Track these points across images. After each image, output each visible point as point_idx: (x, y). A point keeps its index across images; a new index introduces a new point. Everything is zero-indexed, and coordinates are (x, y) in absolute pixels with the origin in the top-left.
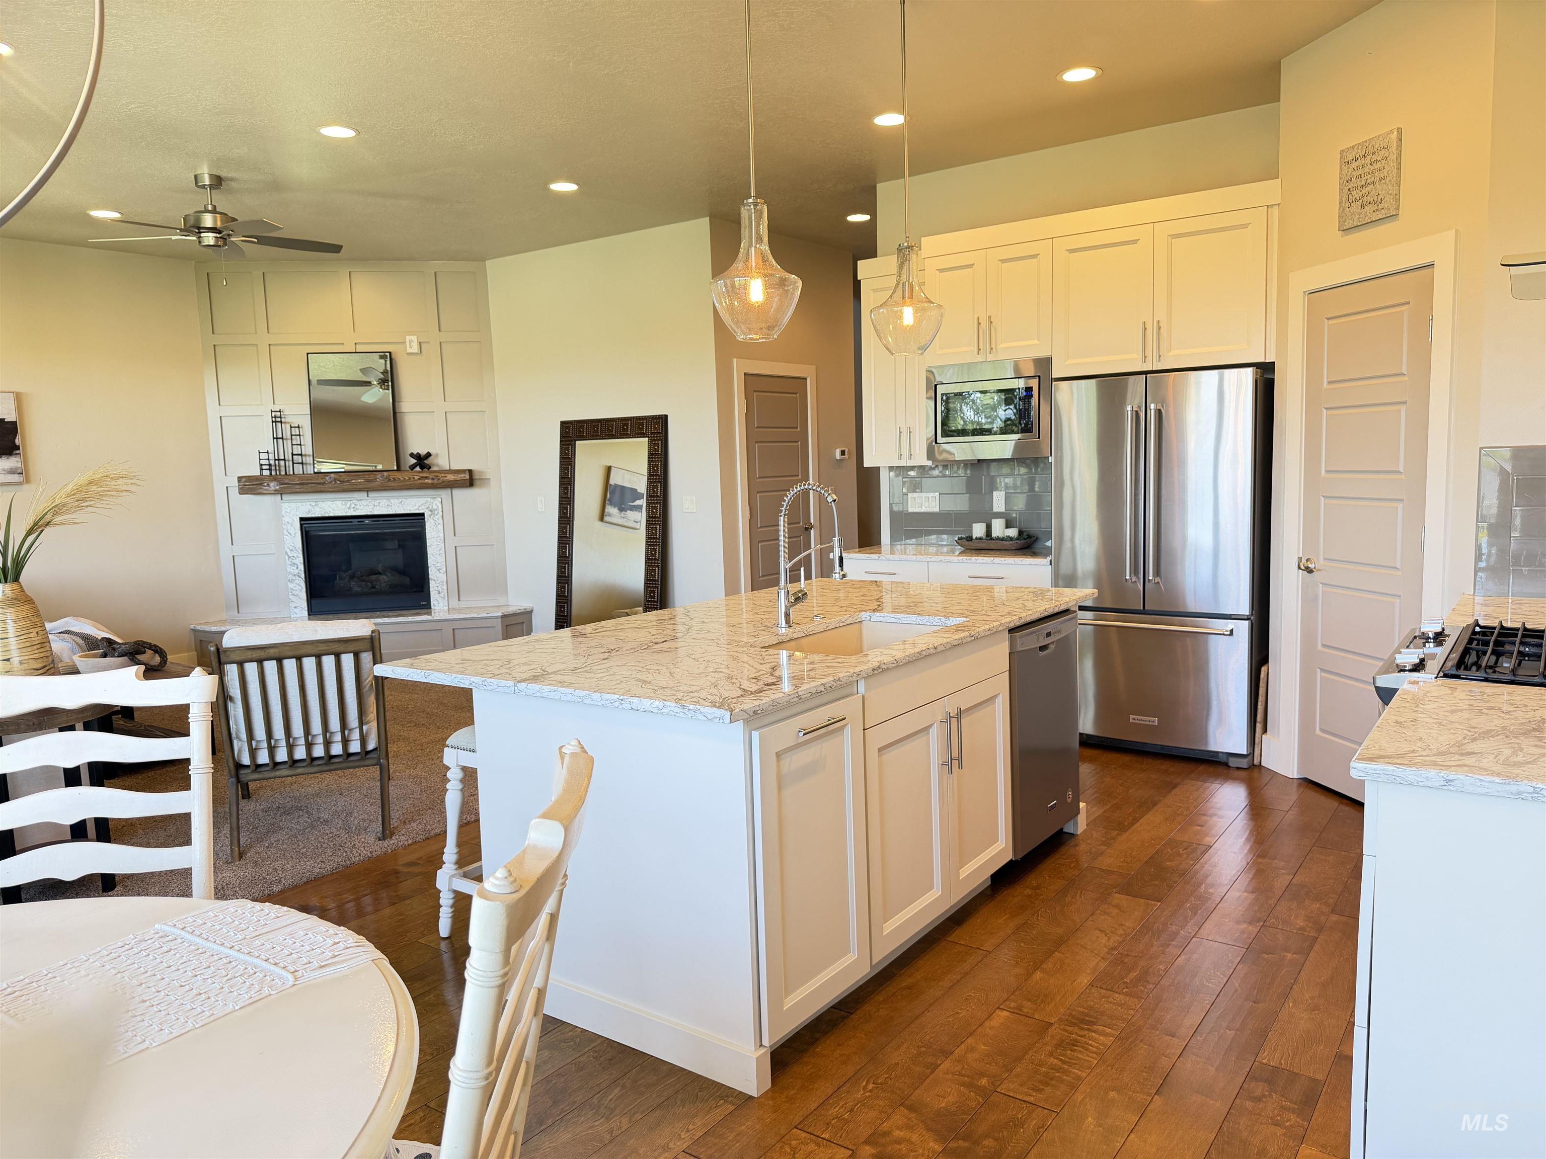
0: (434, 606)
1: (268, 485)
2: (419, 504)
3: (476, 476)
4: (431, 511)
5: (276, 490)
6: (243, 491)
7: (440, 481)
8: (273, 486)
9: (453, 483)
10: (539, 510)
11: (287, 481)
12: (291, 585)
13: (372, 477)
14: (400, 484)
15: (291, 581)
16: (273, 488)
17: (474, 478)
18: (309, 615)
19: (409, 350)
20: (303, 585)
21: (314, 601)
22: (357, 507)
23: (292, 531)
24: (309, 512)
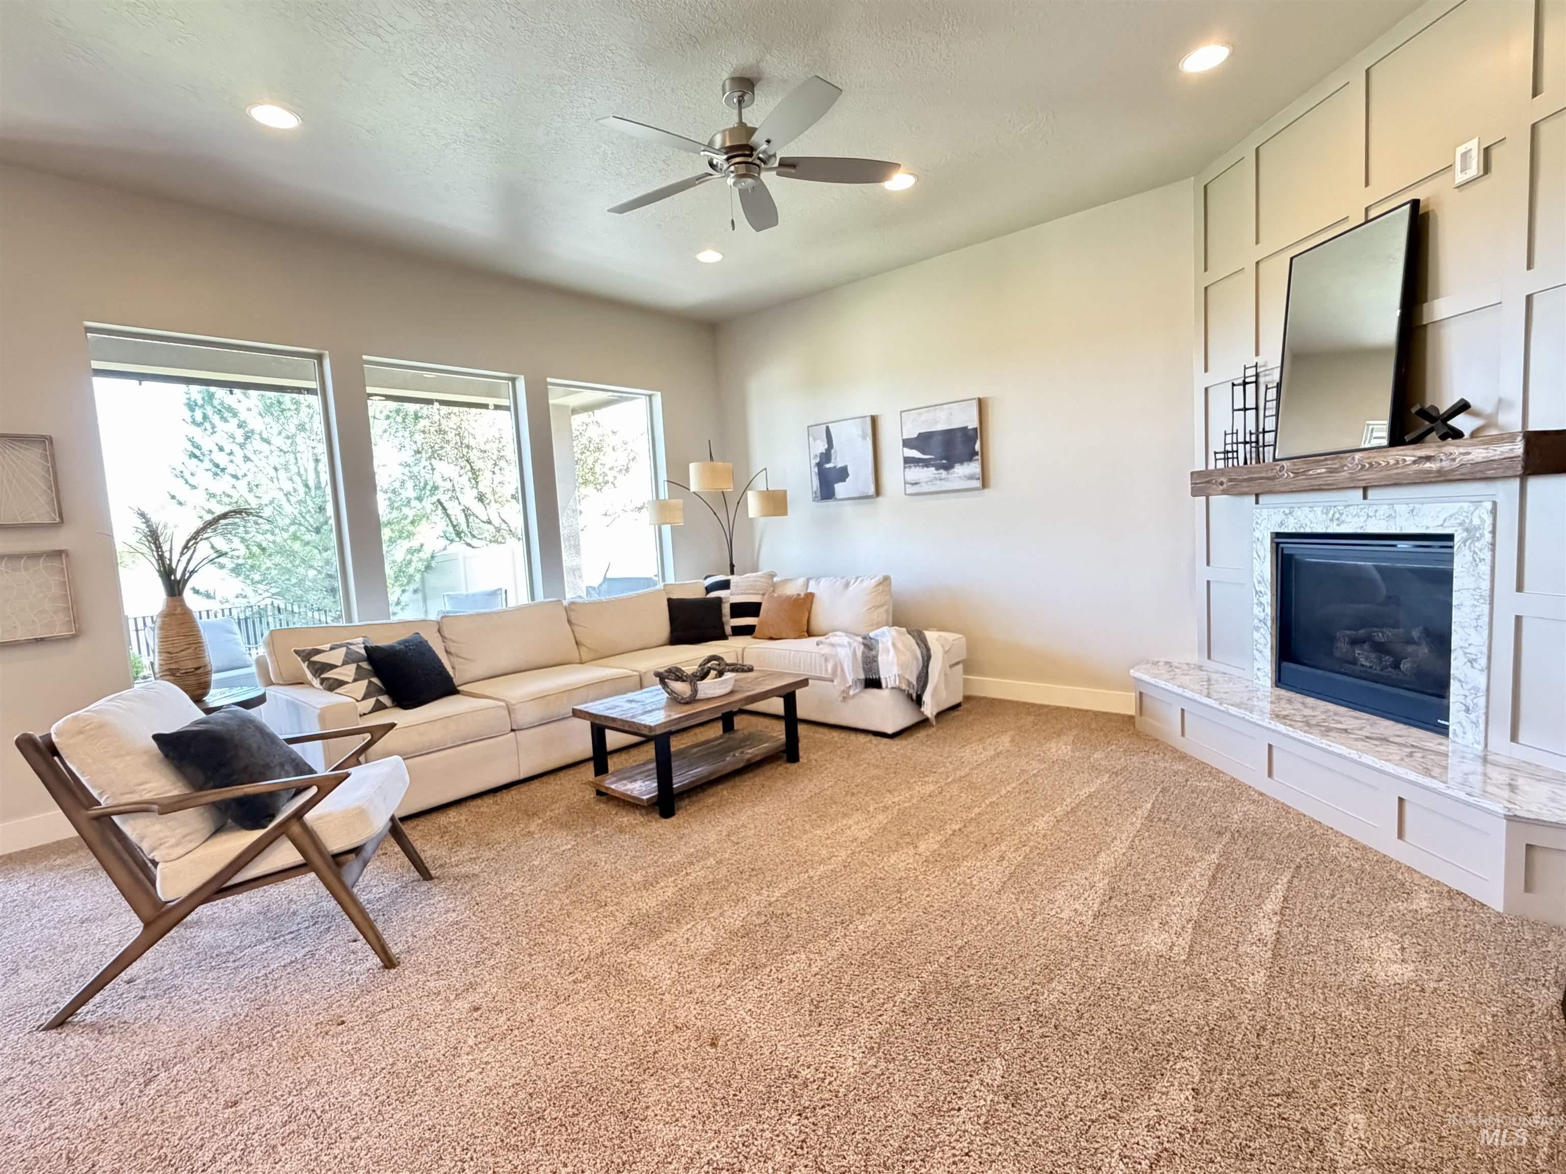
0: (1455, 733)
1: (1217, 482)
2: (1445, 515)
4: (1467, 530)
5: (1224, 491)
6: (1196, 491)
8: (1223, 483)
9: (1483, 467)
11: (1234, 476)
12: (1254, 635)
13: (1337, 463)
16: (1221, 487)
18: (1276, 686)
19: (1460, 178)
20: (1269, 637)
21: (1285, 664)
22: (1343, 517)
23: (1261, 553)
24: (1282, 523)
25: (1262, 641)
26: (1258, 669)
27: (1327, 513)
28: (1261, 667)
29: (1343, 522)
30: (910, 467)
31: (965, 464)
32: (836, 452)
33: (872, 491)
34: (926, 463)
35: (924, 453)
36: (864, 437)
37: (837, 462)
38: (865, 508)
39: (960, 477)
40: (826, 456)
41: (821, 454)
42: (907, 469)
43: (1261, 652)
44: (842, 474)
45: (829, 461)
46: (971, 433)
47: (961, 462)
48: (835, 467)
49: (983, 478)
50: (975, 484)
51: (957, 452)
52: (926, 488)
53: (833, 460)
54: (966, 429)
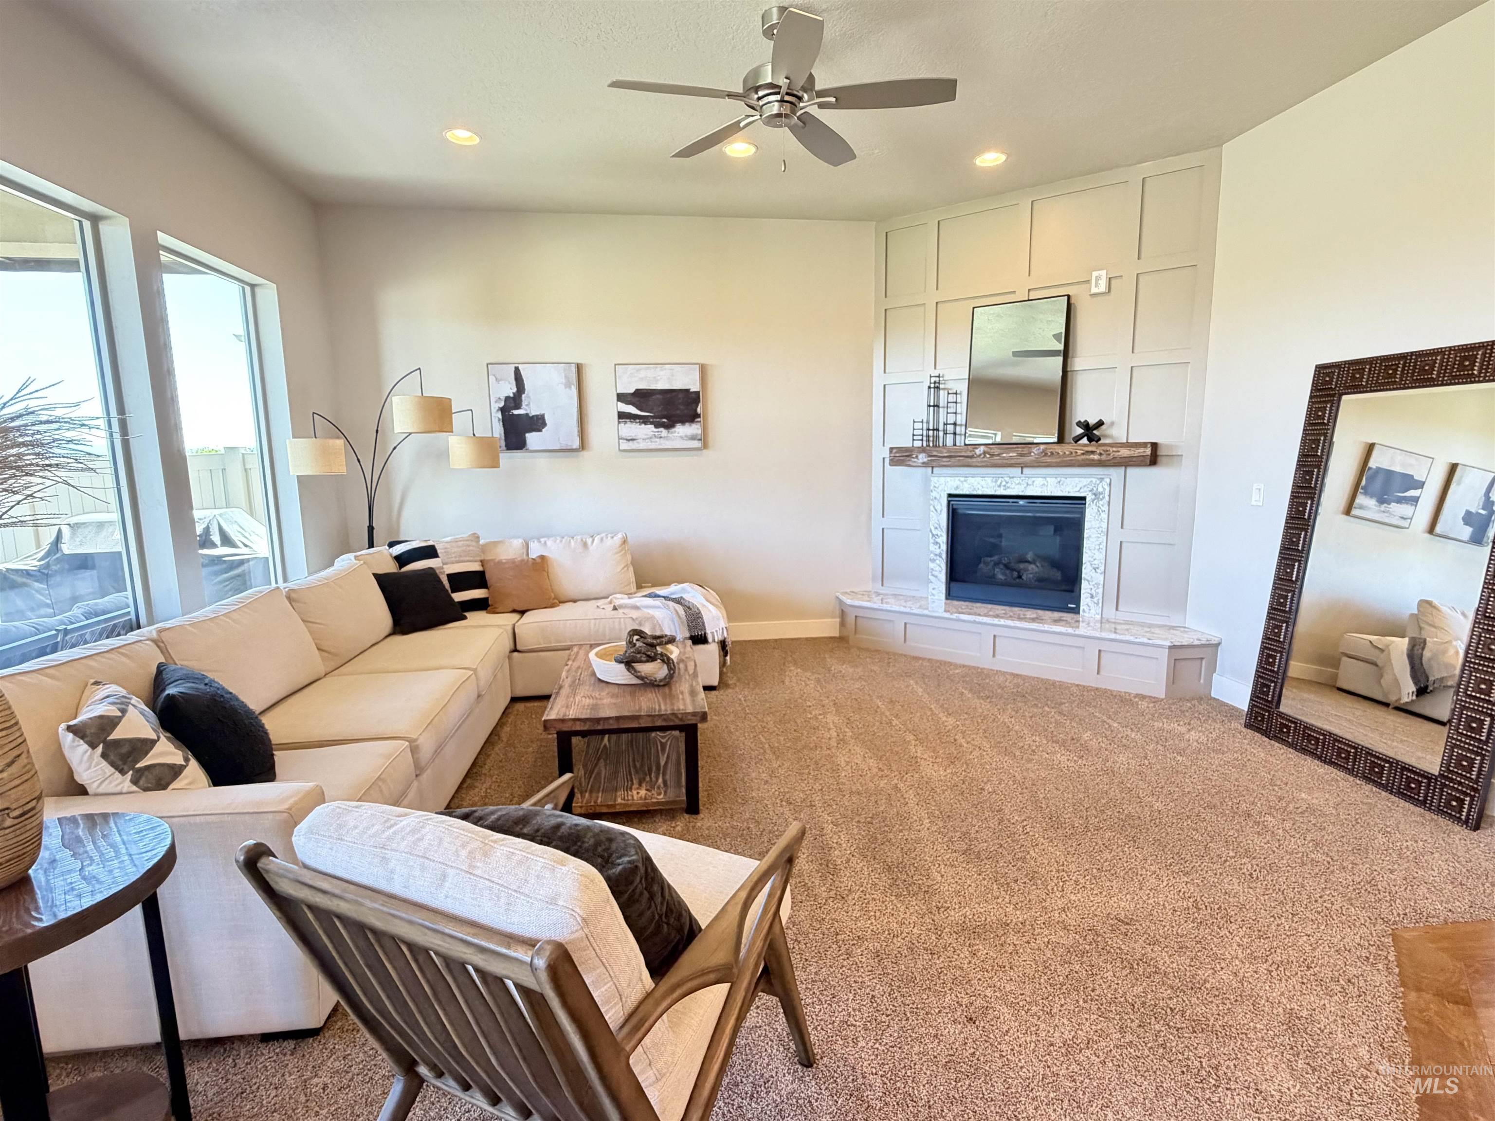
0: (1084, 611)
1: (917, 457)
2: (1081, 485)
3: (1161, 452)
4: (1095, 494)
5: (923, 463)
6: (894, 462)
7: (1111, 457)
8: (922, 458)
9: (1127, 460)
10: (1254, 503)
11: (935, 453)
12: (932, 565)
13: (1026, 451)
14: (1058, 460)
15: (933, 561)
16: (921, 461)
17: (1159, 453)
18: (947, 599)
19: (1094, 290)
20: (944, 566)
21: (953, 584)
22: (1008, 485)
23: (938, 508)
24: (957, 488)
25: (938, 568)
26: (934, 589)
27: (996, 481)
28: (935, 586)
29: (1007, 488)
30: (626, 422)
31: (687, 424)
32: (528, 397)
33: (576, 444)
34: (644, 420)
35: (641, 410)
36: (568, 385)
37: (529, 407)
38: (563, 463)
39: (681, 437)
40: (515, 401)
41: (507, 399)
42: (622, 425)
43: (936, 577)
44: (537, 423)
45: (518, 407)
46: (693, 395)
47: (683, 422)
48: (527, 414)
49: (704, 441)
50: (696, 444)
51: (678, 412)
52: (642, 445)
53: (524, 406)
54: (687, 391)
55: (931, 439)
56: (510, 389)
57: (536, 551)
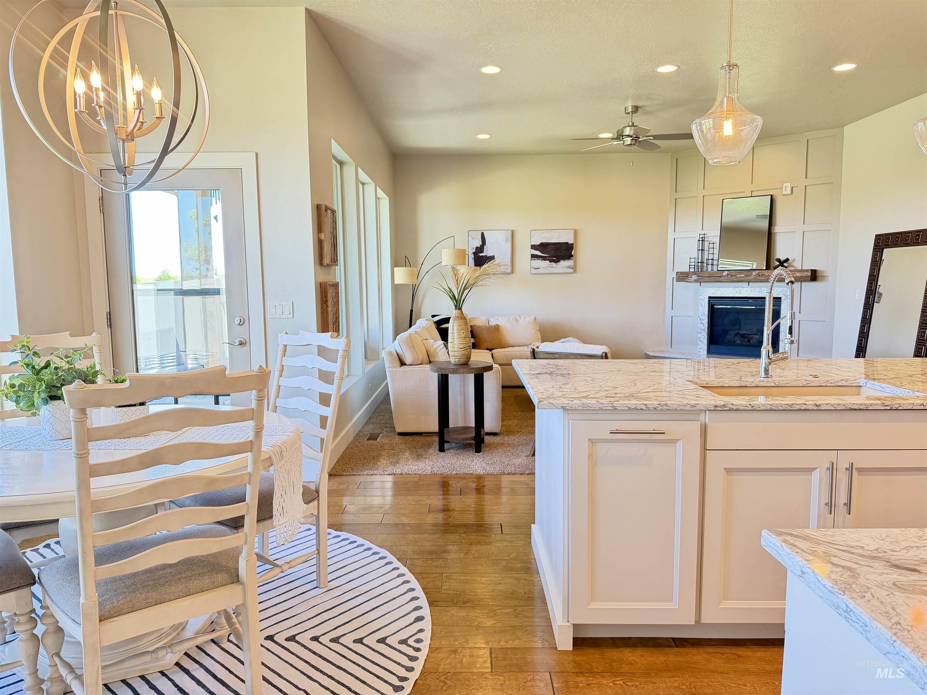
1: (691, 277)
2: (778, 291)
3: (818, 274)
4: (786, 296)
5: (695, 280)
6: (679, 280)
8: (694, 277)
9: (799, 278)
10: (857, 299)
11: (701, 275)
12: (699, 335)
13: (749, 273)
14: (766, 278)
15: (700, 333)
16: (693, 279)
17: (817, 275)
18: (708, 354)
19: (784, 193)
20: (706, 336)
21: (712, 347)
22: (741, 291)
23: (703, 304)
24: (714, 293)
25: (703, 337)
27: (735, 290)
28: (701, 347)
29: (741, 293)
30: (535, 260)
31: (566, 261)
32: (487, 247)
33: (509, 270)
34: (544, 259)
35: (543, 253)
36: (507, 241)
37: (487, 252)
38: (504, 280)
39: (563, 267)
40: (480, 249)
41: (477, 248)
42: (533, 261)
43: (702, 342)
44: (490, 259)
45: (482, 252)
46: (570, 246)
47: (564, 259)
48: (486, 256)
49: (574, 268)
50: (571, 271)
51: (562, 254)
52: (542, 271)
53: (485, 252)
54: (567, 243)
55: (700, 267)
56: (479, 243)
57: (493, 323)
